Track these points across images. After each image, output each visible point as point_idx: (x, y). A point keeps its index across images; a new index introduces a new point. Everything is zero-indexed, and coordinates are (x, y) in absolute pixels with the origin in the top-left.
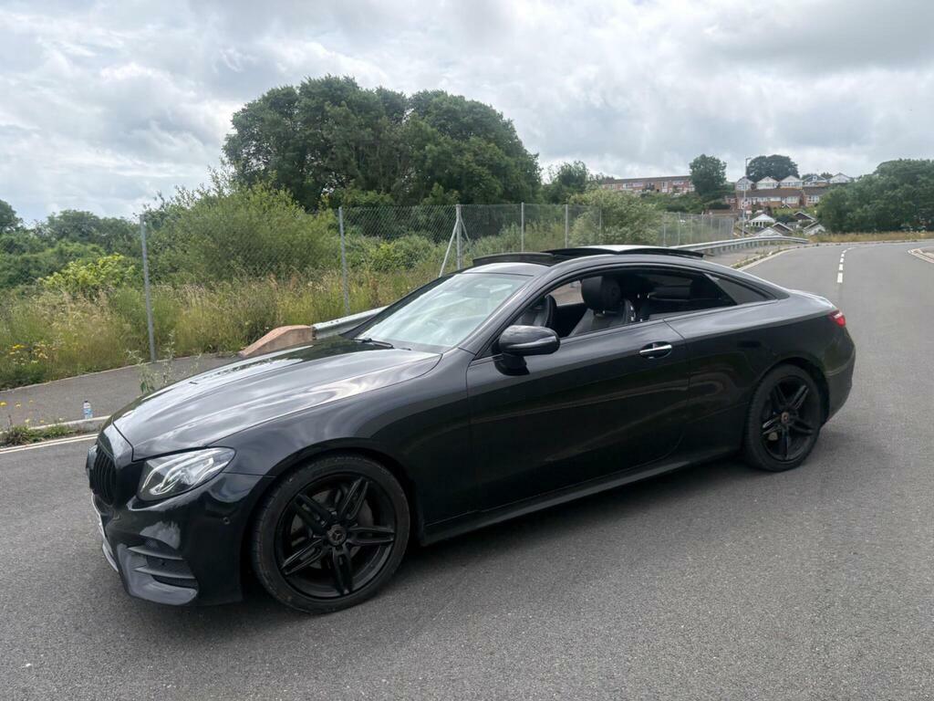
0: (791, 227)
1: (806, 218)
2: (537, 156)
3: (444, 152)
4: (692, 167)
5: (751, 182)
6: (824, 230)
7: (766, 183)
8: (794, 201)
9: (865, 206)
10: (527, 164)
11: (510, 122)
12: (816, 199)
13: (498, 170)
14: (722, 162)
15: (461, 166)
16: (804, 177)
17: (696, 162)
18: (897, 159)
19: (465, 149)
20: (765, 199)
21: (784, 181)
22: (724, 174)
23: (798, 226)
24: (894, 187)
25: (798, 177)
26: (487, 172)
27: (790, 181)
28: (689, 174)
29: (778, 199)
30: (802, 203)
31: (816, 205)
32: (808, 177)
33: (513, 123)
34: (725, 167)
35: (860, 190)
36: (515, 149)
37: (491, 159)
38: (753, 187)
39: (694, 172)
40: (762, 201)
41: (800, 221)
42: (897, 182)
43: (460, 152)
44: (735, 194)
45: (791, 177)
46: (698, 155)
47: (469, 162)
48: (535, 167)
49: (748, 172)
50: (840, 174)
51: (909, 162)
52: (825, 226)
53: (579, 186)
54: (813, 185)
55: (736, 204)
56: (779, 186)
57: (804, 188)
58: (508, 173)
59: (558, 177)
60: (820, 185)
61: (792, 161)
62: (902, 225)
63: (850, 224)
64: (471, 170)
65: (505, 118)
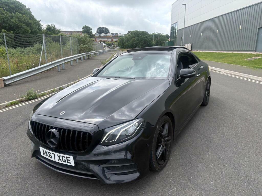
0: (111, 47)
1: (114, 45)
2: (40, 21)
3: (6, 17)
4: (83, 29)
5: (99, 34)
6: (119, 48)
7: (103, 35)
8: (110, 40)
9: (128, 42)
10: (37, 23)
11: (29, 9)
12: (115, 40)
13: (28, 24)
14: (91, 28)
15: (13, 22)
16: (111, 34)
17: (84, 27)
18: (134, 30)
19: (15, 16)
20: (103, 39)
21: (107, 34)
22: (92, 31)
23: (112, 47)
24: (134, 37)
25: (110, 33)
26: (23, 25)
27: (108, 34)
28: (82, 31)
29: (106, 39)
30: (112, 40)
31: (116, 41)
32: (112, 34)
33: (30, 9)
34: (92, 29)
35: (127, 38)
36: (32, 18)
37: (25, 21)
38: (100, 36)
39: (83, 30)
40: (102, 39)
41: (112, 45)
42: (135, 36)
43: (12, 17)
44: (95, 37)
45: (109, 33)
46: (84, 26)
47: (16, 21)
48: (40, 25)
49: (97, 31)
50: (120, 33)
51: (137, 31)
52: (119, 47)
53: (54, 32)
54: (114, 36)
55: (96, 40)
56: (106, 36)
57: (112, 37)
58: (31, 25)
59: (46, 29)
60: (116, 36)
61: (108, 29)
62: (137, 47)
63: (126, 47)
64: (17, 24)
65: (27, 7)
